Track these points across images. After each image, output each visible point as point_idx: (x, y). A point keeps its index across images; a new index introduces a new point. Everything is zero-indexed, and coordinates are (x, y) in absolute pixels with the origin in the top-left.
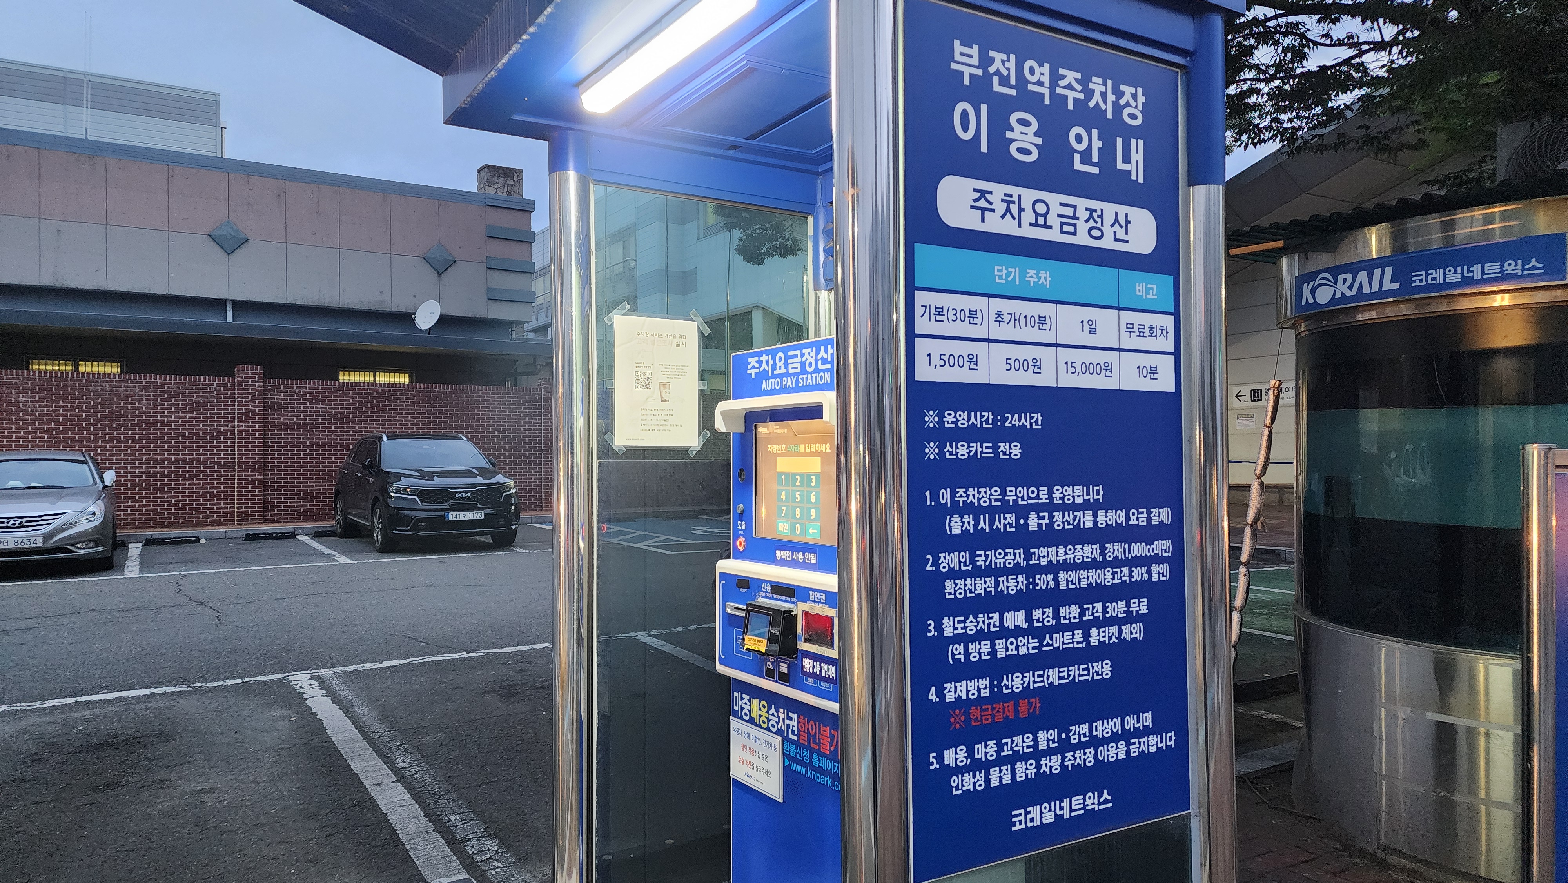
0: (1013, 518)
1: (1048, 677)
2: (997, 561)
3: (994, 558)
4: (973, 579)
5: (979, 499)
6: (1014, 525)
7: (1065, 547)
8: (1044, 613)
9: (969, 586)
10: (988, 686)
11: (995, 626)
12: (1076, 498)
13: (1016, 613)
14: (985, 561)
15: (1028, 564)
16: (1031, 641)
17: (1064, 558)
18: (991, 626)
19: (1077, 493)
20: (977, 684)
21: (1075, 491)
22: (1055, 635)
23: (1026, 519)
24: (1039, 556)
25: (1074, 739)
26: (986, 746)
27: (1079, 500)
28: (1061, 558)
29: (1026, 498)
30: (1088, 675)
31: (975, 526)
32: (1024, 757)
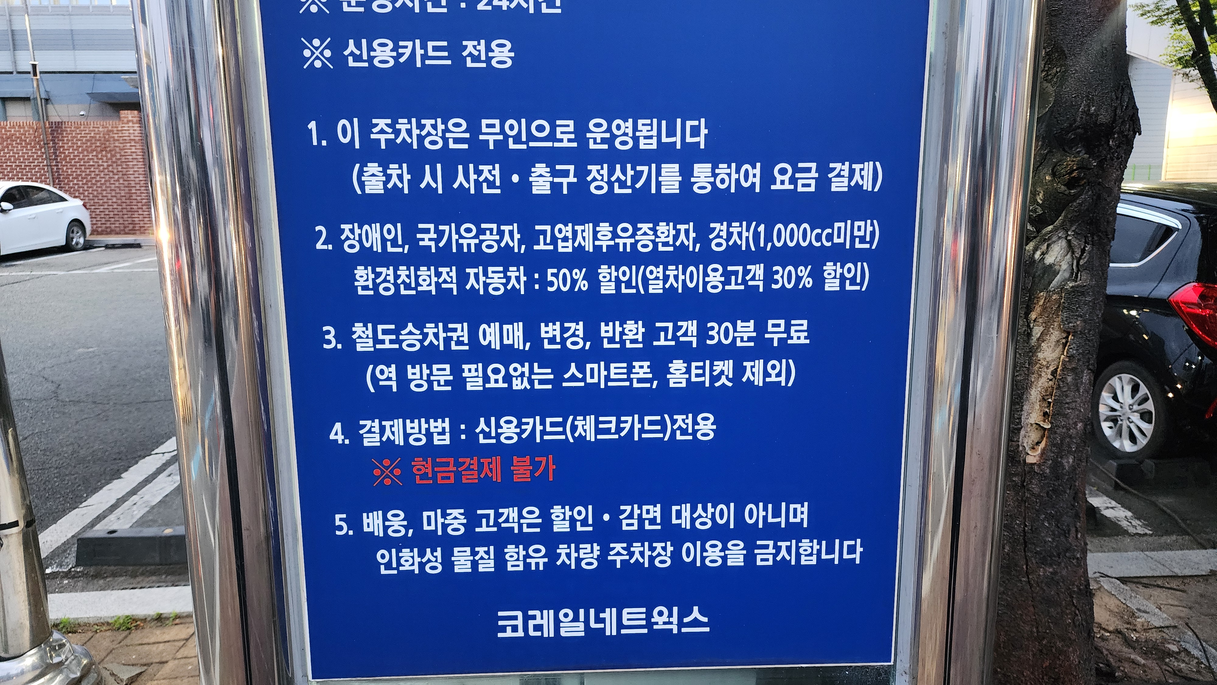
0: (497, 172)
1: (574, 428)
2: (461, 241)
3: (455, 237)
4: (412, 268)
5: (421, 139)
6: (498, 183)
7: (614, 226)
8: (564, 330)
9: (403, 277)
10: (447, 430)
11: (459, 343)
12: (642, 141)
13: (505, 327)
14: (437, 241)
15: (529, 249)
16: (536, 370)
17: (612, 243)
18: (453, 343)
19: (643, 131)
20: (424, 426)
21: (640, 127)
22: (589, 366)
23: (525, 174)
24: (554, 237)
25: (629, 525)
26: (444, 515)
27: (648, 145)
28: (605, 243)
29: (524, 138)
30: (664, 431)
31: (414, 182)
32: (524, 540)
